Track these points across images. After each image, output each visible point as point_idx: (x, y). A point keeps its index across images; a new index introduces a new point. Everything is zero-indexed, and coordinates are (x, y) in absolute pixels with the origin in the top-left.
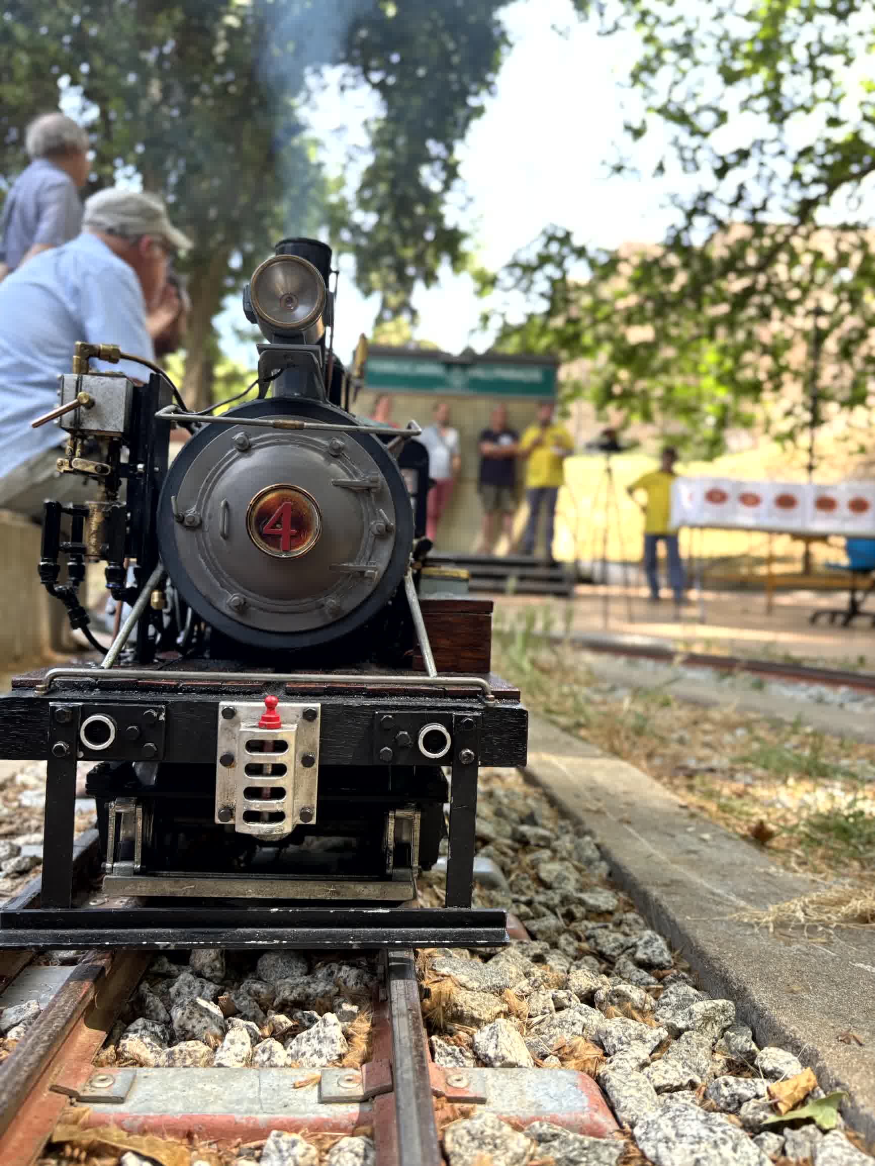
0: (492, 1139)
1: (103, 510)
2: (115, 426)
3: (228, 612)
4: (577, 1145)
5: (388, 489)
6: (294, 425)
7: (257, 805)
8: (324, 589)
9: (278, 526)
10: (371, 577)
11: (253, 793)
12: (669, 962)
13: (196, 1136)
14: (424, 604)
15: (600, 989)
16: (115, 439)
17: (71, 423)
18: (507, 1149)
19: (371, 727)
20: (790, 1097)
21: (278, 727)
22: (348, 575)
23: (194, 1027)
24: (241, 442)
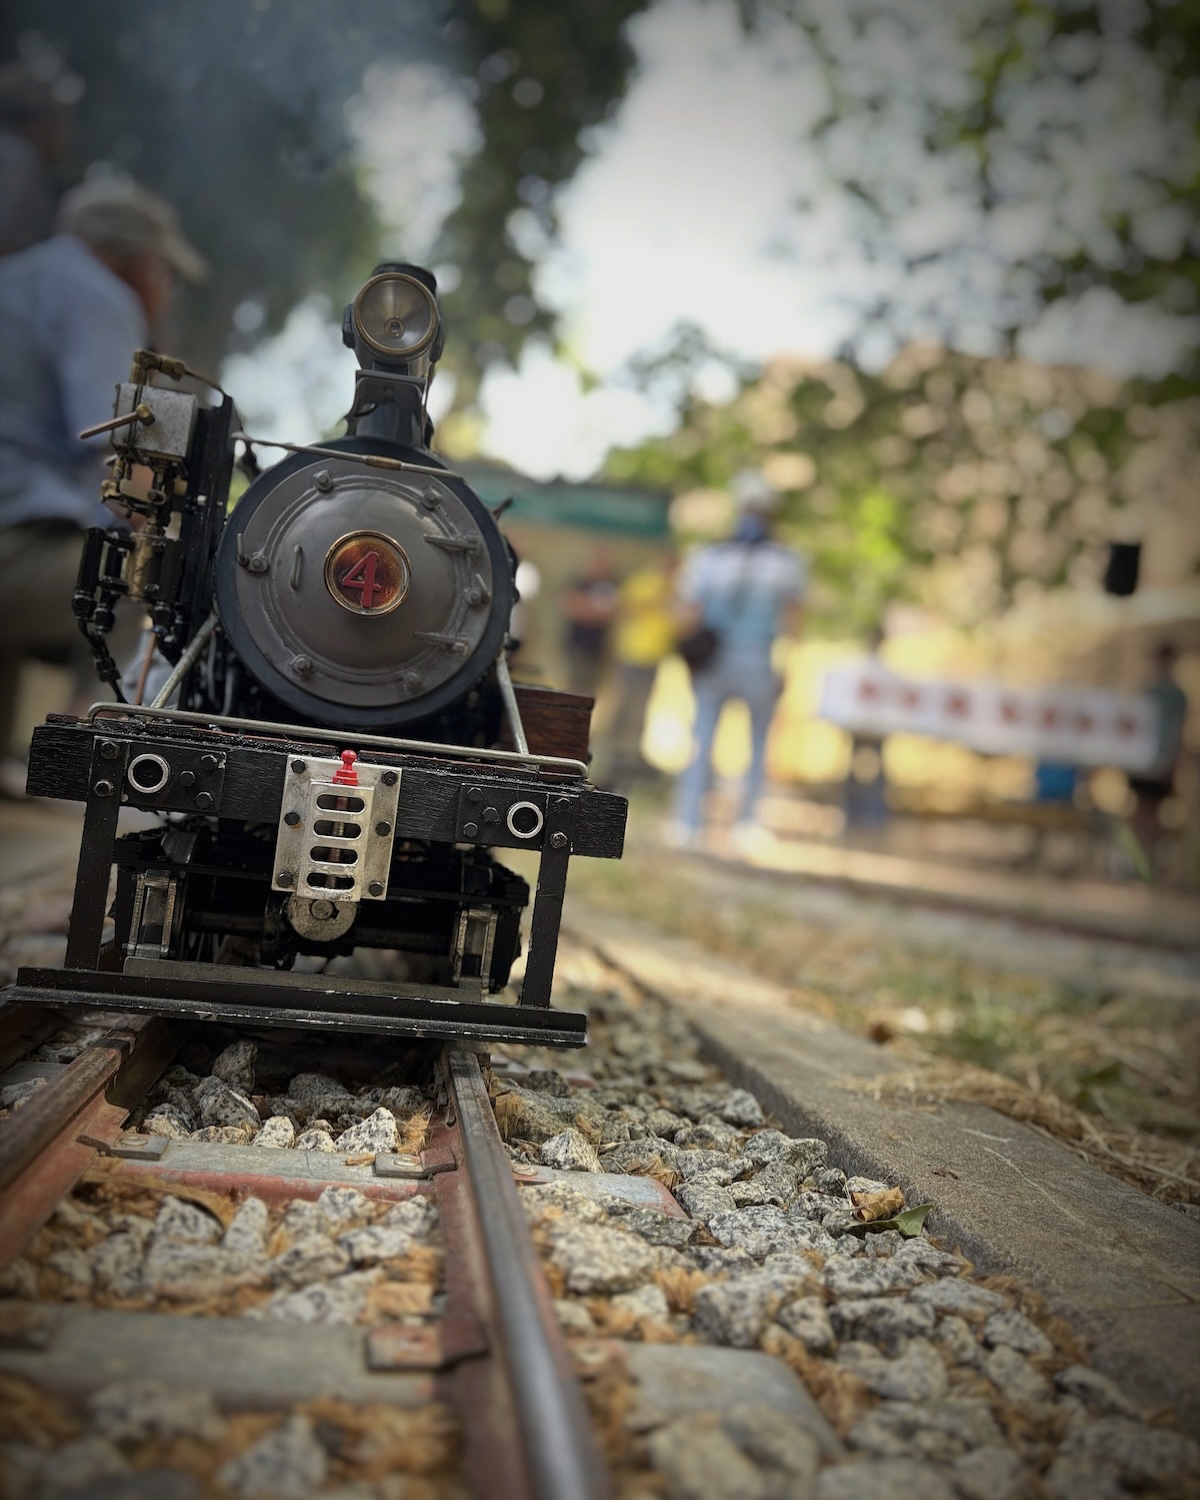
0: (562, 1199)
1: (154, 544)
2: (176, 448)
3: (291, 675)
4: (650, 1218)
5: (487, 553)
6: (390, 464)
7: (324, 867)
8: (403, 659)
9: (360, 578)
10: (460, 651)
11: (321, 854)
12: (761, 1120)
13: (240, 1194)
14: (518, 693)
15: (681, 1129)
16: (174, 464)
17: (124, 441)
18: (577, 1212)
19: (455, 800)
20: (875, 1206)
21: (355, 783)
22: (434, 647)
23: (227, 1117)
24: (323, 481)
